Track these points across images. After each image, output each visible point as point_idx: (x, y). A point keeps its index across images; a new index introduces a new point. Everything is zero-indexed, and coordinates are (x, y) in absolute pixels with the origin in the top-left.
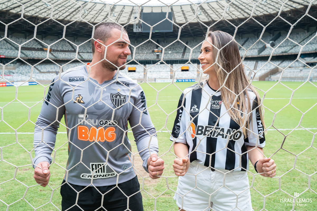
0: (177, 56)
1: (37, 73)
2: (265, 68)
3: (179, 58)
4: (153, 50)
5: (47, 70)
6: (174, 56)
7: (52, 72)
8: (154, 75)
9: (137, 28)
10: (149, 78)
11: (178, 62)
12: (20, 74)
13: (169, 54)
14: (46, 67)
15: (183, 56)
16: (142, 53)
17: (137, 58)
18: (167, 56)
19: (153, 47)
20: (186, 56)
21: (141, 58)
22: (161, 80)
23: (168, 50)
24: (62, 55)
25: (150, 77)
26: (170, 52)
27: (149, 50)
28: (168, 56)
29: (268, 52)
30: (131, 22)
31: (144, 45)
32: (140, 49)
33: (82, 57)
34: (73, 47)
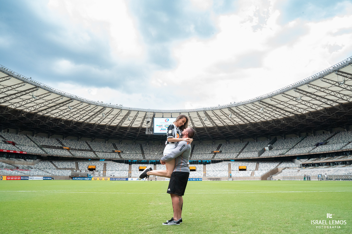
1: (54, 169)
2: (266, 168)
5: (64, 167)
7: (68, 169)
9: (149, 131)
12: (38, 170)
14: (63, 164)
16: (153, 154)
17: (148, 158)
20: (193, 157)
21: (151, 159)
24: (79, 153)
29: (267, 154)
30: (144, 126)
31: (155, 147)
32: (151, 151)
33: (97, 156)
34: (90, 147)
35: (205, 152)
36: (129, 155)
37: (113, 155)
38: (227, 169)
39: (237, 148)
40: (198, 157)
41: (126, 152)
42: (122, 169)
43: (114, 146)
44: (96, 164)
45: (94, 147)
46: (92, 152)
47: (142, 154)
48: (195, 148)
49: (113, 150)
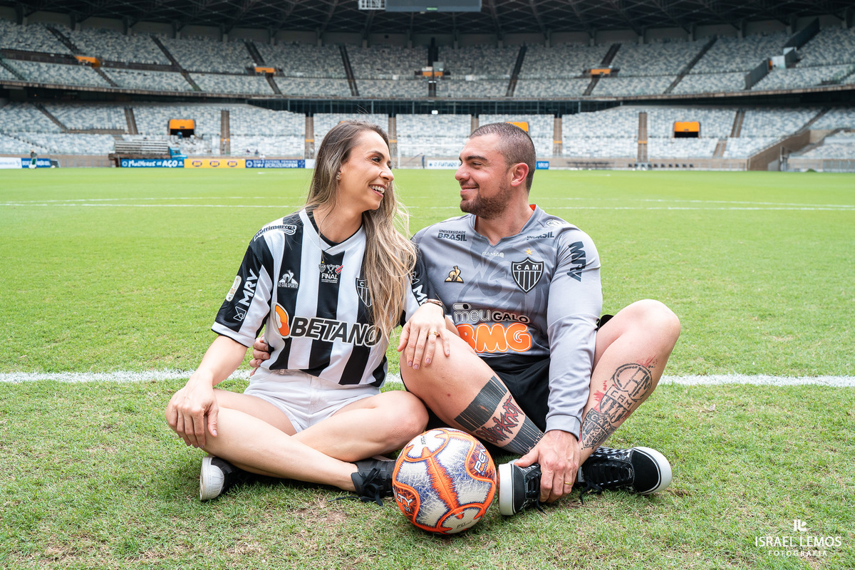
0: (491, 88)
1: (54, 132)
2: (768, 131)
3: (498, 95)
4: (417, 70)
5: (87, 125)
6: (482, 91)
7: (102, 131)
8: (422, 147)
10: (403, 155)
11: (496, 110)
13: (467, 82)
14: (83, 115)
15: (510, 91)
16: (384, 79)
17: (369, 93)
18: (461, 88)
19: (418, 62)
20: (519, 91)
21: (379, 95)
22: (443, 162)
23: (464, 70)
24: (135, 79)
25: (407, 154)
26: (469, 78)
27: (406, 70)
28: (464, 90)
29: (776, 80)
31: (389, 54)
32: (375, 67)
33: (196, 87)
34: (169, 56)
35: (562, 71)
36: (306, 84)
37: (249, 83)
38: (634, 133)
39: (671, 60)
40: (537, 88)
41: (293, 73)
42: (282, 131)
43: (251, 53)
44: (196, 113)
45: (184, 55)
46: (178, 75)
47: (348, 78)
48: (527, 58)
49: (249, 65)
